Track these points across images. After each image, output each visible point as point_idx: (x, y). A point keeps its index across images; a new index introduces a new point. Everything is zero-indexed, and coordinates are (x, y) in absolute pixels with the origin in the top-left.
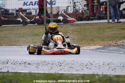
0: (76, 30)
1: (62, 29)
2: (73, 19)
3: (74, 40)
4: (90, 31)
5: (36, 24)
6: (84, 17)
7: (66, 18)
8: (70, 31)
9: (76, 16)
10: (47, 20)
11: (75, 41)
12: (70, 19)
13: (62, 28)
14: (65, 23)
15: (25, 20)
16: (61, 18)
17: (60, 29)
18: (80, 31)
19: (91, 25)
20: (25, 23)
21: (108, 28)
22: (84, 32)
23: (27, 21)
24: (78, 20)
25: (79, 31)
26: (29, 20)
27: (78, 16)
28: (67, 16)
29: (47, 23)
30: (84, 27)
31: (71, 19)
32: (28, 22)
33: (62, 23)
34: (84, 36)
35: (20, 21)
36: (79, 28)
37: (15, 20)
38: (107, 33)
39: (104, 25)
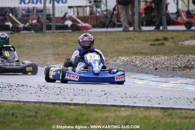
2: (87, 25)
5: (33, 31)
10: (47, 25)
12: (82, 24)
14: (75, 30)
15: (17, 25)
16: (69, 23)
20: (16, 29)
23: (19, 26)
24: (94, 27)
26: (21, 25)
28: (79, 21)
29: (47, 30)
31: (84, 24)
32: (21, 27)
33: (70, 31)
35: (9, 26)
37: (2, 24)
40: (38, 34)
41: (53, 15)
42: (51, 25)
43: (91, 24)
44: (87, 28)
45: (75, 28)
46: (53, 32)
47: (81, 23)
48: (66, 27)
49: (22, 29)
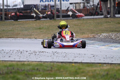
2: (81, 14)
5: (48, 19)
7: (75, 14)
10: (57, 15)
14: (74, 18)
15: (38, 15)
16: (70, 13)
20: (38, 18)
23: (40, 16)
24: (86, 15)
26: (41, 15)
28: (76, 12)
29: (57, 18)
31: (80, 14)
33: (71, 18)
35: (34, 16)
37: (29, 15)
40: (51, 21)
41: (61, 9)
42: (59, 15)
43: (84, 14)
44: (81, 16)
45: (74, 16)
46: (61, 19)
47: (78, 13)
48: (69, 16)
49: (42, 17)
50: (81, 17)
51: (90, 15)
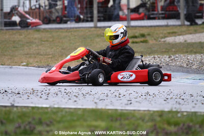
0: (45, 40)
1: (21, 37)
2: (37, 21)
3: (48, 55)
4: (70, 40)
6: (52, 18)
7: (24, 19)
8: (36, 41)
9: (40, 16)
11: (50, 56)
12: (31, 20)
13: (22, 35)
14: (24, 27)
16: (16, 19)
17: (19, 37)
18: (53, 41)
19: (68, 31)
21: (98, 36)
22: (59, 42)
25: (51, 40)
27: (43, 16)
28: (27, 16)
30: (58, 33)
31: (34, 21)
33: (19, 27)
34: (62, 49)
36: (50, 35)
38: (99, 44)
39: (89, 31)
41: (2, 10)
43: (40, 20)
45: (24, 24)
46: (2, 30)
47: (31, 18)
48: (14, 24)
50: (36, 26)
51: (46, 22)
